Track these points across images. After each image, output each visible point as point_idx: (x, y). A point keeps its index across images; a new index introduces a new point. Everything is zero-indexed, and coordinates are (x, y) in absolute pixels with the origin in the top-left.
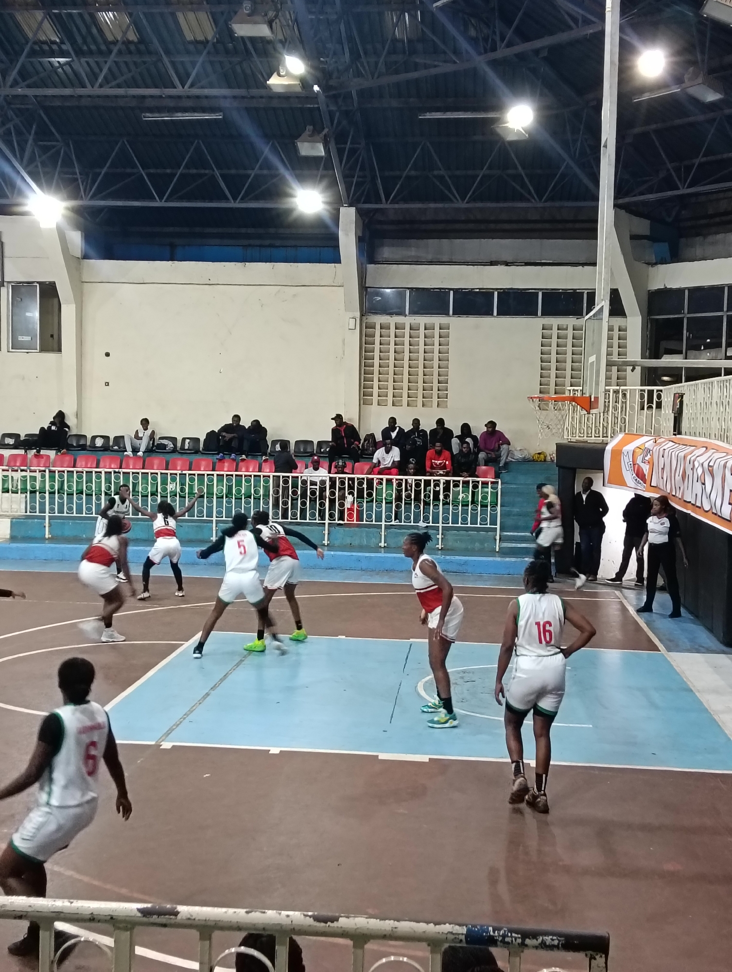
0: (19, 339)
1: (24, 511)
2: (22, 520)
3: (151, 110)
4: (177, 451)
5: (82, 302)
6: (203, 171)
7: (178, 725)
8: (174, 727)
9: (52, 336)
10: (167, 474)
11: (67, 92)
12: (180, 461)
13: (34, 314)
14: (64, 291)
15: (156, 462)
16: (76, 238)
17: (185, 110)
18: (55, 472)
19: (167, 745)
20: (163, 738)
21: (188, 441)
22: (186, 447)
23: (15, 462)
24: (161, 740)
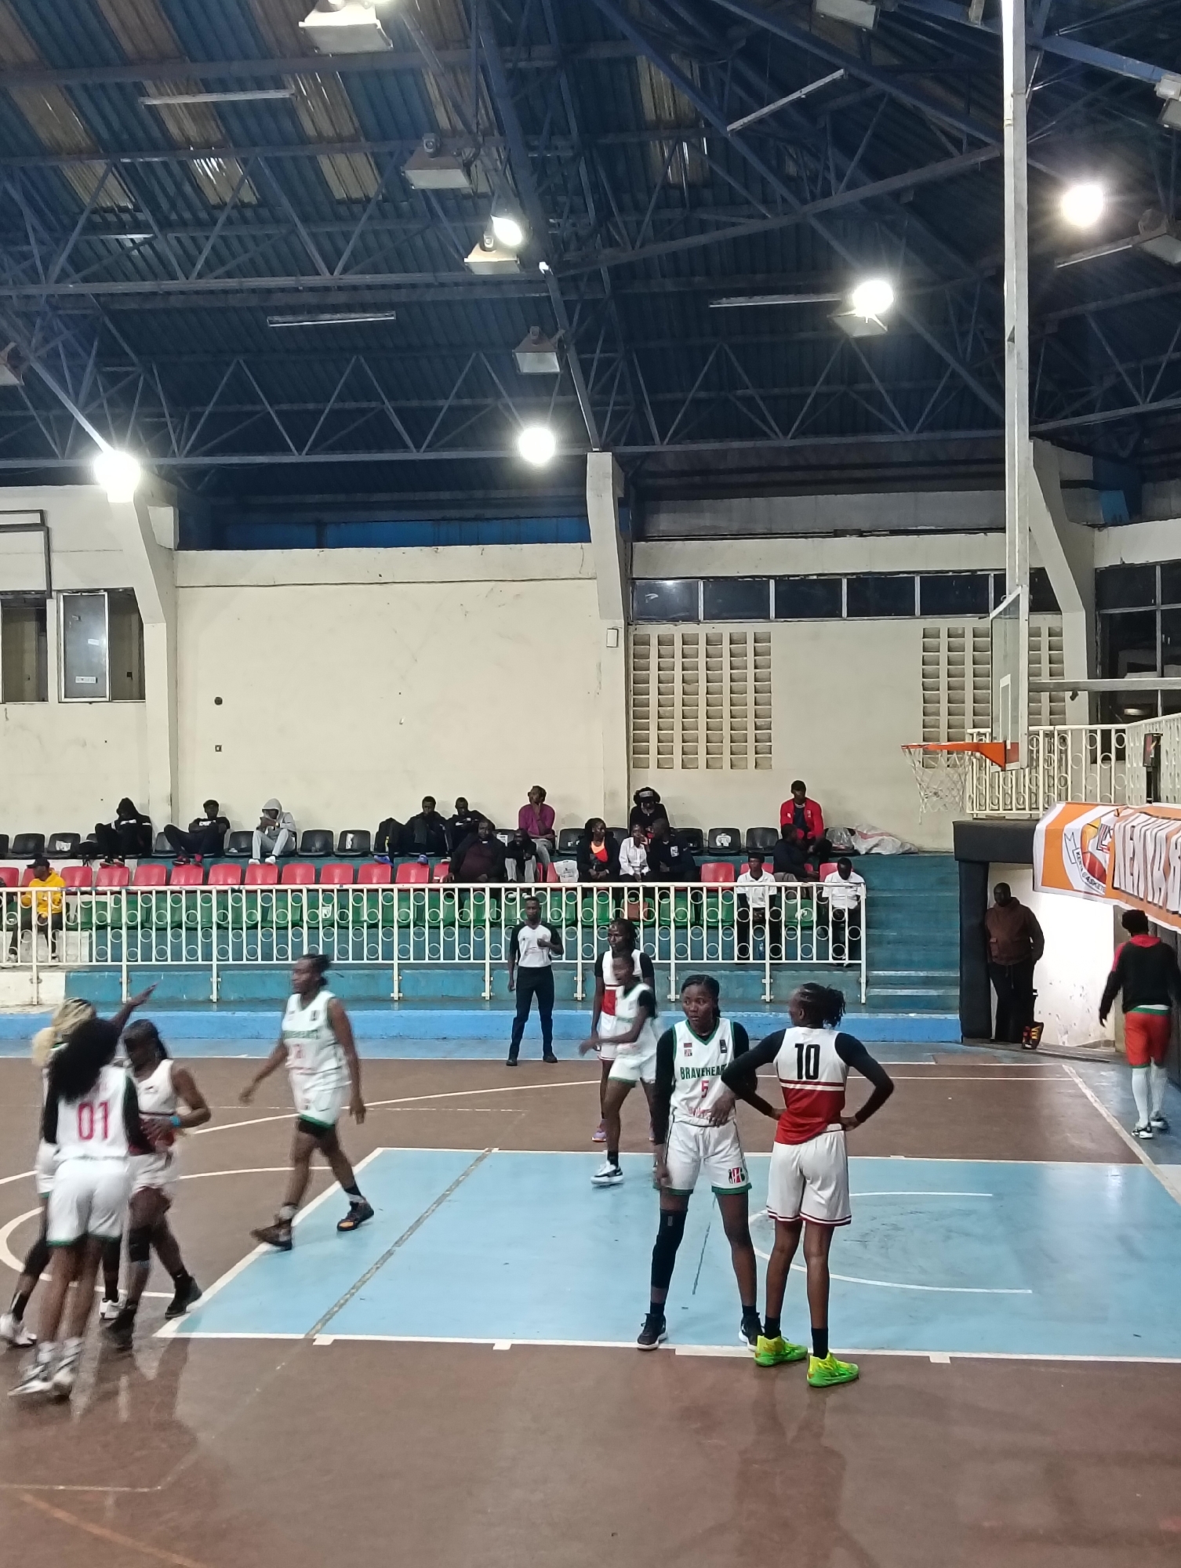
0: (77, 682)
1: (88, 959)
2: (85, 974)
3: (280, 311)
4: (334, 853)
5: (176, 618)
6: (364, 405)
7: (343, 1305)
8: (336, 1309)
9: (130, 675)
10: (317, 891)
11: (148, 286)
12: (338, 869)
13: (100, 641)
14: (148, 603)
15: (300, 872)
16: (165, 519)
17: (335, 309)
18: (136, 893)
19: (324, 1339)
20: (319, 1327)
21: (350, 836)
22: (348, 846)
23: (73, 879)
24: (314, 1331)
